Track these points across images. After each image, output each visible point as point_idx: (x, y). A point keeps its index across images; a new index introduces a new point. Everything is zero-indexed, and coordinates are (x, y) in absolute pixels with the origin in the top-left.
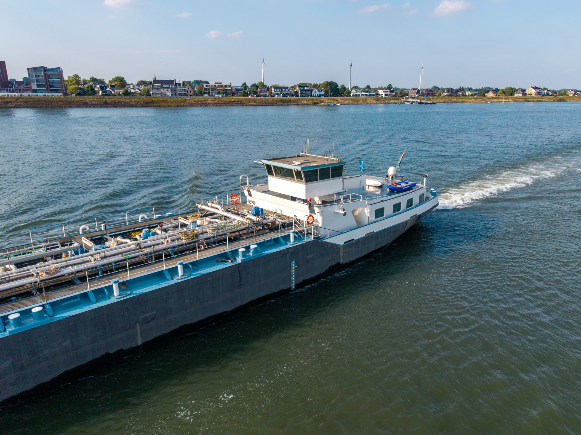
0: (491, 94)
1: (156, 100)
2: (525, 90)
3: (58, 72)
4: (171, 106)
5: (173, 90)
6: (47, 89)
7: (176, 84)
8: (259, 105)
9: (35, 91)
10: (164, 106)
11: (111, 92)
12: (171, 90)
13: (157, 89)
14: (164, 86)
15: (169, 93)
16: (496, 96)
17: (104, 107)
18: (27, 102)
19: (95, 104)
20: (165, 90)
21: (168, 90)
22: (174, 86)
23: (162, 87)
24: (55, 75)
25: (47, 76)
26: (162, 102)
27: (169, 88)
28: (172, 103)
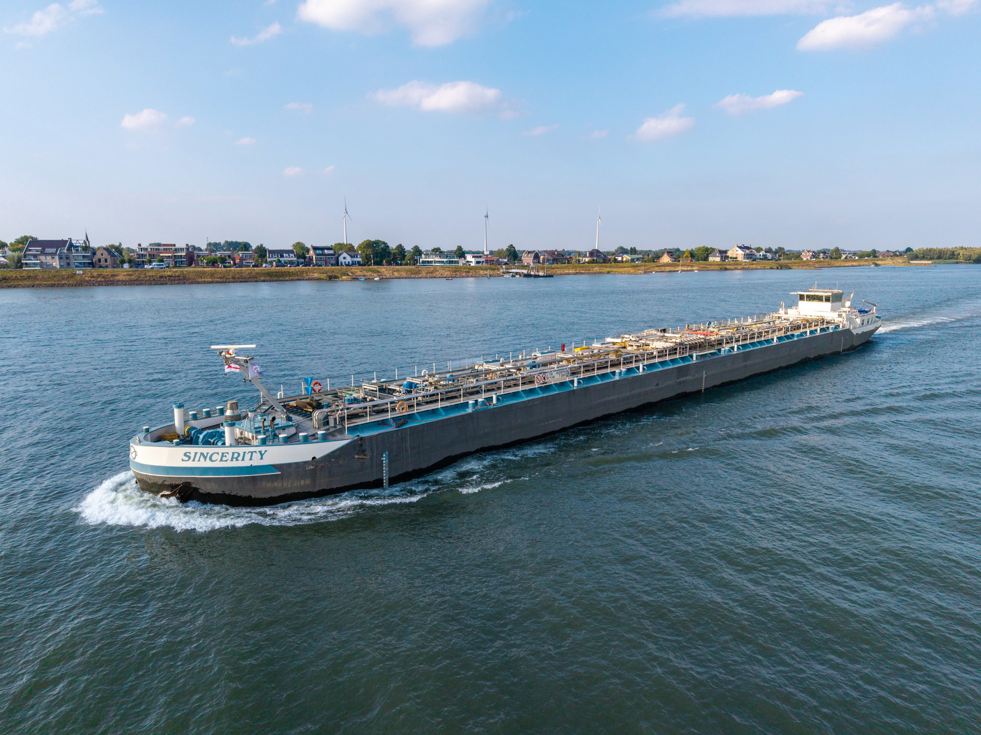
0: (666, 259)
2: (726, 252)
4: (39, 286)
5: (64, 257)
7: (71, 245)
8: (216, 282)
12: (60, 258)
13: (35, 256)
14: (48, 250)
15: (56, 263)
16: (675, 261)
20: (49, 258)
21: (53, 258)
22: (65, 251)
23: (43, 253)
26: (25, 279)
27: (55, 254)
28: (45, 281)
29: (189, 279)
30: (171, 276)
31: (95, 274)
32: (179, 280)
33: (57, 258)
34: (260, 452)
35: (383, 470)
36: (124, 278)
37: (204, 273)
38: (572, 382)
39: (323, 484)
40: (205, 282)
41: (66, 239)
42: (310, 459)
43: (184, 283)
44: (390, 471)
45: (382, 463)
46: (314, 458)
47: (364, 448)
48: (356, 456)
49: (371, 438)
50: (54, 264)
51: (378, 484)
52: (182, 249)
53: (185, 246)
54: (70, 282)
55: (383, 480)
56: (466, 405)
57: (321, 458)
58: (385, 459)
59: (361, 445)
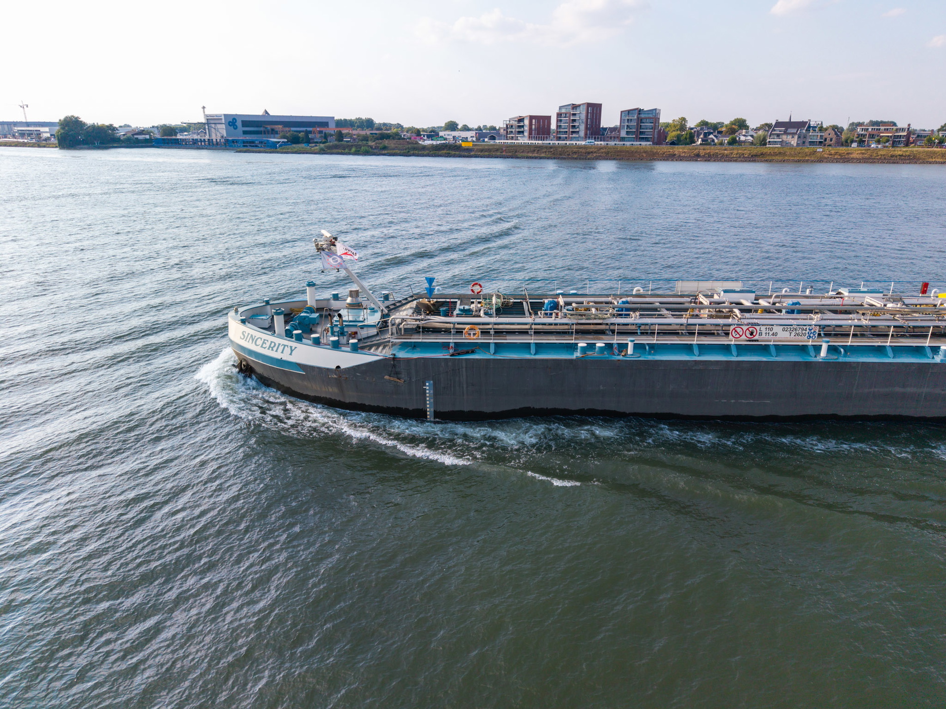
1: (769, 151)
3: (654, 115)
4: (788, 161)
5: (802, 136)
6: (637, 136)
7: (809, 127)
9: (623, 139)
10: (777, 161)
11: (713, 141)
12: (799, 137)
13: (778, 135)
14: (790, 130)
15: (794, 142)
17: (693, 160)
18: (607, 153)
19: (684, 157)
20: (790, 137)
21: (793, 137)
22: (804, 131)
23: (786, 133)
24: (650, 118)
25: (640, 120)
26: (777, 155)
27: (796, 133)
28: (792, 156)
29: (919, 159)
30: (902, 156)
31: (833, 152)
32: (910, 159)
33: (796, 137)
34: (291, 347)
35: (425, 401)
36: (858, 156)
37: (935, 153)
38: (818, 348)
39: (351, 397)
40: (936, 163)
41: (805, 120)
42: (334, 367)
43: (916, 163)
44: (436, 403)
45: (425, 393)
46: (338, 367)
47: (398, 370)
48: (387, 377)
49: (408, 361)
50: (792, 143)
51: (419, 415)
52: (903, 130)
53: (906, 126)
54: (812, 159)
55: (426, 411)
56: (573, 347)
57: (345, 369)
58: (428, 387)
59: (394, 366)
